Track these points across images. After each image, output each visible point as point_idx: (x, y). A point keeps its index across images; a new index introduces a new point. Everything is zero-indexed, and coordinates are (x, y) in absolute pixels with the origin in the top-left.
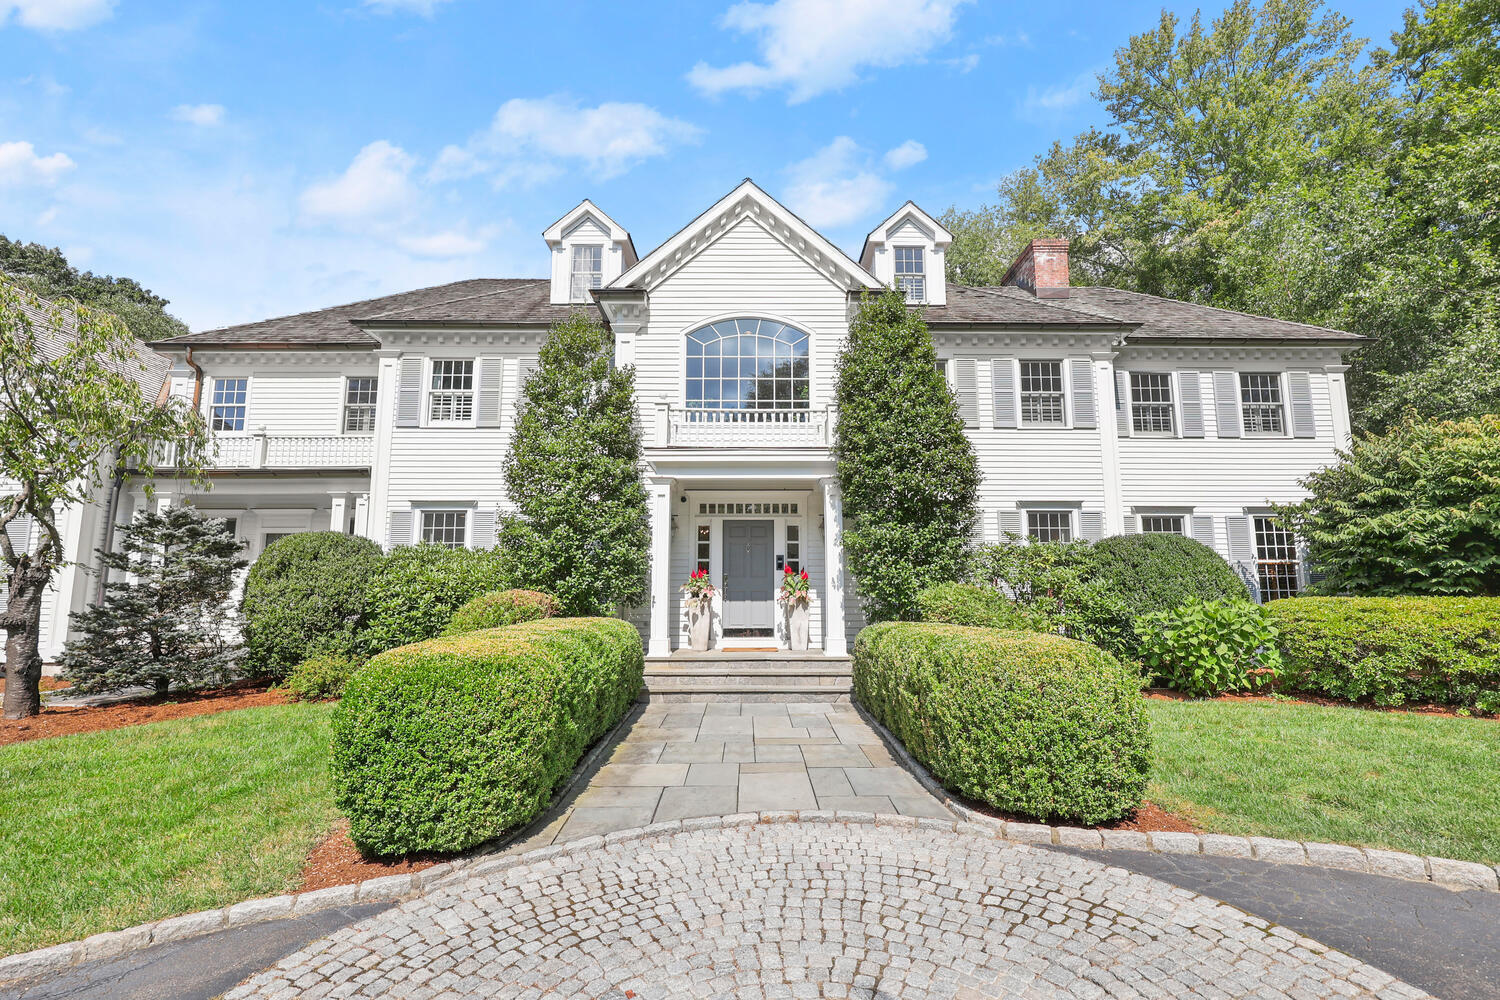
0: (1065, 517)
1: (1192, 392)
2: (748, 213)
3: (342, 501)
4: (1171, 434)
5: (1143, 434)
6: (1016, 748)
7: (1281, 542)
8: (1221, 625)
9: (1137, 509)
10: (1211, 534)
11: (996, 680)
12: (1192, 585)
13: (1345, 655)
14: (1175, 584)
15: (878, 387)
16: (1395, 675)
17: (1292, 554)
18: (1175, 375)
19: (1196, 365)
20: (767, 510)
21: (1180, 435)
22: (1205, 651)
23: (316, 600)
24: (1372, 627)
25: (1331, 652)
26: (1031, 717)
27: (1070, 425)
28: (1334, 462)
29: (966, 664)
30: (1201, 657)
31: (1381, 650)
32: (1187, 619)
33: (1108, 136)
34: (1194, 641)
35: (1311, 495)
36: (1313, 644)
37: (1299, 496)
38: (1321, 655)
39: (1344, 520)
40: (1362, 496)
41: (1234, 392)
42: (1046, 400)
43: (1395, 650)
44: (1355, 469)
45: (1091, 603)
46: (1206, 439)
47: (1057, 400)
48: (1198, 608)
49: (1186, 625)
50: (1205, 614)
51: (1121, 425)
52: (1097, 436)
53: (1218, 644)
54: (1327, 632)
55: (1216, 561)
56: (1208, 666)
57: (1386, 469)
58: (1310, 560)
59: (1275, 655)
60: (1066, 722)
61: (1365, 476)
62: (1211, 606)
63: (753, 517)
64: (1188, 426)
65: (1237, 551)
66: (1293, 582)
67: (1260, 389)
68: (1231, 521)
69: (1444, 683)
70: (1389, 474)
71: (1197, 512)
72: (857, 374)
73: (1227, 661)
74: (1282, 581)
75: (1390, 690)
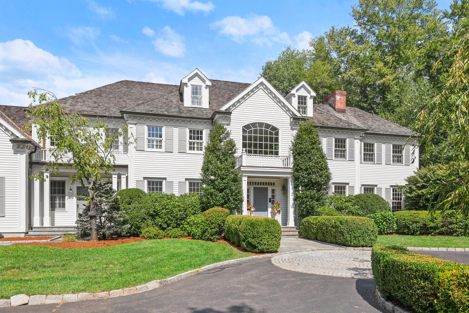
0: (344, 187)
1: (380, 150)
2: (261, 87)
3: (116, 176)
4: (373, 163)
5: (366, 162)
6: (357, 234)
7: (398, 196)
8: (385, 217)
9: (363, 185)
10: (381, 193)
11: (354, 223)
12: (378, 208)
13: (409, 224)
14: (374, 207)
15: (308, 153)
16: (418, 228)
17: (401, 199)
18: (375, 144)
19: (381, 141)
20: (266, 184)
21: (376, 163)
22: (381, 224)
23: (143, 210)
24: (415, 217)
25: (407, 223)
26: (360, 229)
27: (347, 160)
28: (413, 174)
29: (348, 221)
30: (380, 225)
31: (416, 222)
32: (377, 216)
33: (353, 30)
34: (379, 221)
35: (407, 183)
36: (403, 221)
37: (404, 183)
38: (405, 224)
39: (414, 190)
40: (418, 185)
41: (391, 151)
42: (341, 151)
43: (419, 222)
44: (417, 177)
45: (355, 212)
46: (382, 164)
47: (344, 151)
48: (380, 213)
49: (377, 217)
50: (381, 215)
51: (361, 160)
52: (354, 163)
53: (383, 222)
54: (406, 219)
55: (384, 202)
56: (381, 227)
57: (424, 178)
58: (405, 201)
59: (395, 225)
60: (366, 230)
61: (419, 179)
62: (383, 213)
63: (262, 186)
64: (378, 161)
65: (388, 198)
66: (400, 207)
67: (397, 150)
68: (387, 189)
69: (428, 229)
70: (424, 179)
71: (378, 186)
72: (302, 148)
73: (385, 226)
74: (398, 207)
75: (417, 231)
